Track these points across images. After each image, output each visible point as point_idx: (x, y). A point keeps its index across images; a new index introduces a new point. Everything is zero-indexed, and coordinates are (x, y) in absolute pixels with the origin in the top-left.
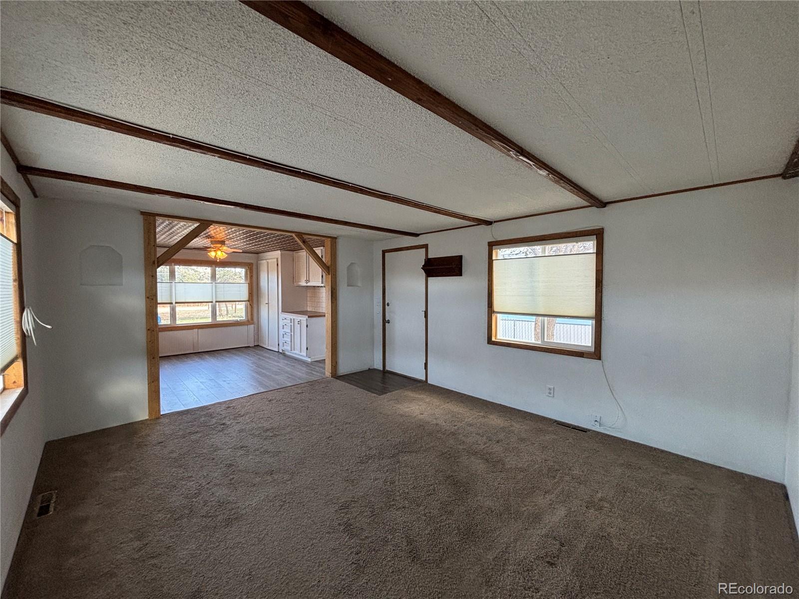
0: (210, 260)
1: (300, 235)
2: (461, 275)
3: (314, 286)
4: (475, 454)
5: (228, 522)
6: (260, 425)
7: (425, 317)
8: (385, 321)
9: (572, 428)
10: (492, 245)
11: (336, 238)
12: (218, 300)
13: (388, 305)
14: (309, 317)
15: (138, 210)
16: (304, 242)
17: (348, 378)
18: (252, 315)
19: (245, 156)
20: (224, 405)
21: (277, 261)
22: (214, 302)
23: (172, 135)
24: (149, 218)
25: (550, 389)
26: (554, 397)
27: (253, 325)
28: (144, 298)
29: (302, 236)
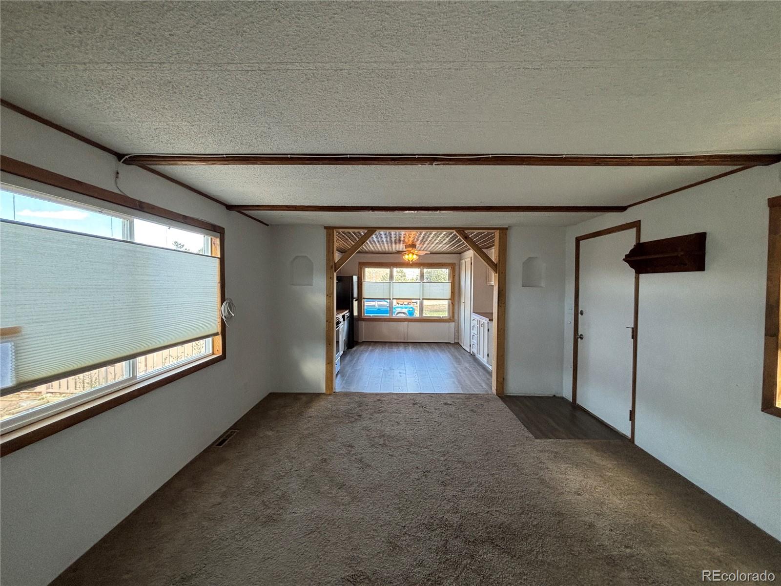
0: (404, 262)
1: (461, 230)
2: (700, 268)
7: (633, 338)
8: (577, 336)
11: (507, 229)
12: (424, 298)
13: (582, 314)
14: (490, 320)
15: (321, 225)
16: (470, 240)
18: (453, 313)
21: (471, 260)
22: (421, 299)
24: (330, 231)
27: (454, 323)
28: (325, 295)
29: (463, 231)
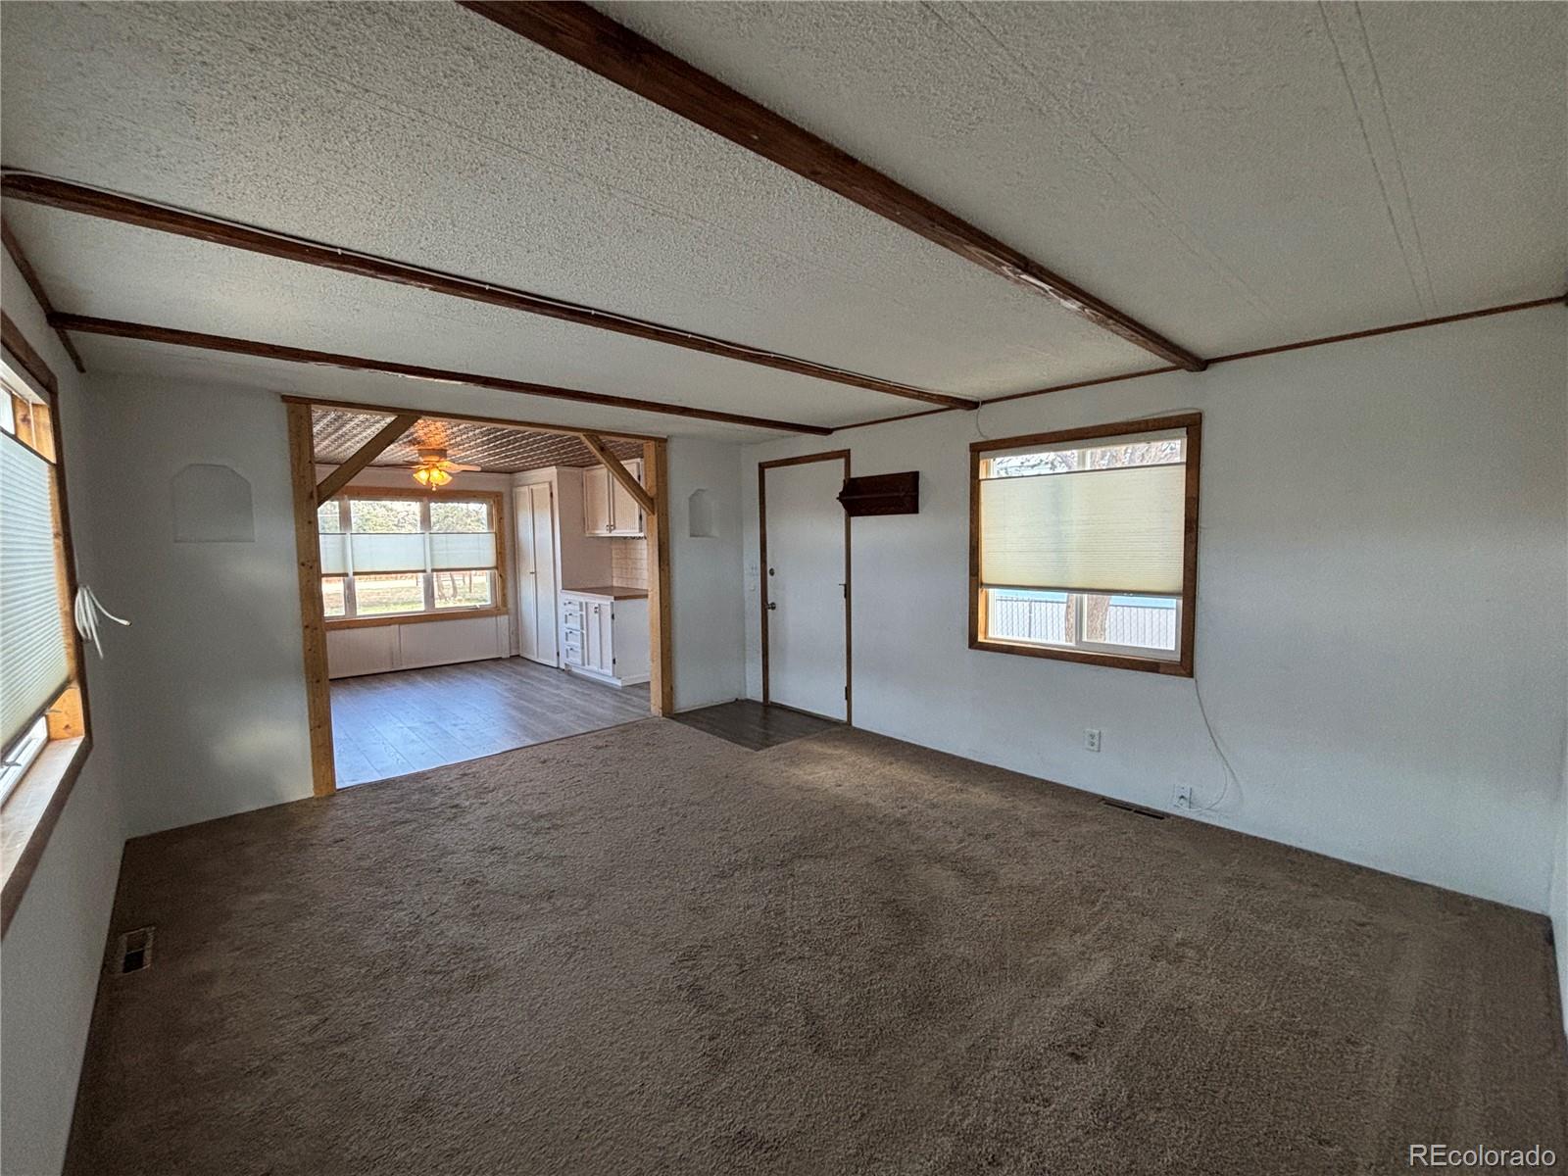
0: (418, 487)
1: (593, 434)
2: (915, 510)
3: (625, 538)
4: (940, 859)
5: (474, 982)
6: (525, 808)
7: (845, 596)
8: (766, 606)
9: (1136, 812)
10: (978, 450)
11: (665, 441)
12: (436, 567)
13: (772, 573)
14: (616, 599)
15: (276, 393)
16: (602, 449)
17: (692, 717)
18: (504, 595)
19: (482, 286)
20: (456, 771)
21: (551, 487)
22: (429, 571)
23: (342, 249)
24: (299, 408)
25: (1092, 736)
26: (1099, 751)
27: (506, 617)
28: (296, 565)
29: (597, 437)
